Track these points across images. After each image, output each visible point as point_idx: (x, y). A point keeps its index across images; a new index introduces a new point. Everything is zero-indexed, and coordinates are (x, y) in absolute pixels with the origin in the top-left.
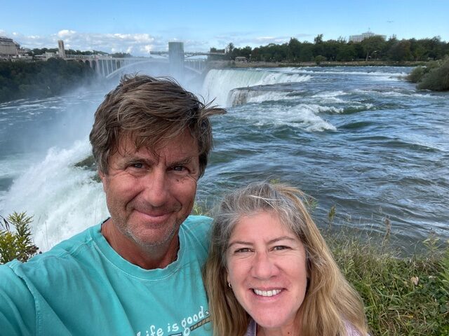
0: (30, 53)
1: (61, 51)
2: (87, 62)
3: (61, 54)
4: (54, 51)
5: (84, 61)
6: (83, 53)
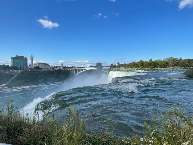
0: (52, 68)
1: (62, 67)
2: (70, 70)
3: (62, 68)
4: (60, 67)
5: (69, 70)
6: (69, 67)
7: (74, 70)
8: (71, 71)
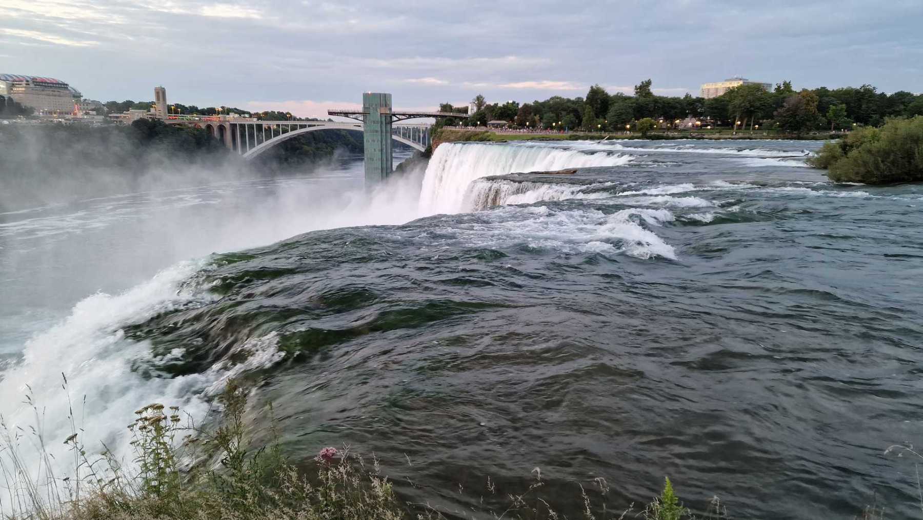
0: (99, 111)
1: (159, 106)
3: (159, 112)
4: (147, 106)
5: (203, 126)
7: (233, 126)
8: (216, 133)
